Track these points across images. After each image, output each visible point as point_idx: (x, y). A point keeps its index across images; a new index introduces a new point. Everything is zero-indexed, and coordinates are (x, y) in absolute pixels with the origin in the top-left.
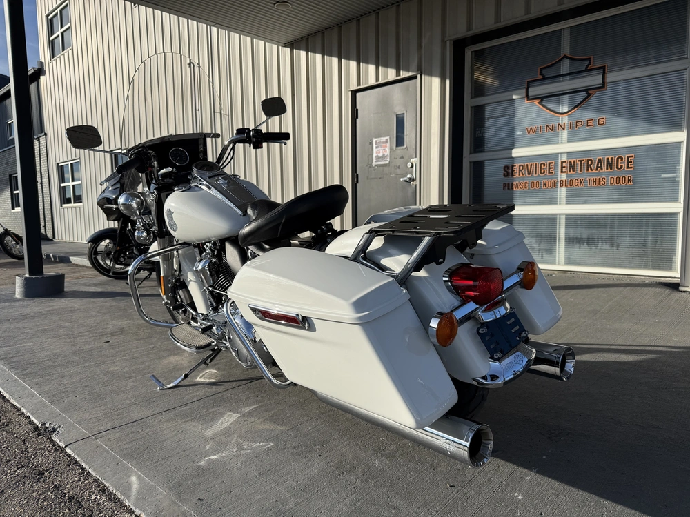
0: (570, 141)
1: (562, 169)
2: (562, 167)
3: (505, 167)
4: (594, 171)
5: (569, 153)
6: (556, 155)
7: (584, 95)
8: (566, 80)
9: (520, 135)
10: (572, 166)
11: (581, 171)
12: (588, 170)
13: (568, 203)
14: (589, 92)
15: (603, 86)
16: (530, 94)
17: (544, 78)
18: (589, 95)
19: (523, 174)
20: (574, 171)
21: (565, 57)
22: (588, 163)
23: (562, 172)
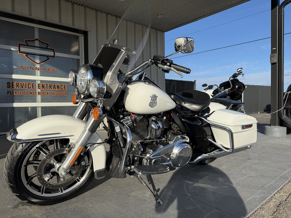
0: (41, 75)
1: (39, 87)
2: (39, 86)
3: (8, 83)
4: (53, 89)
5: (41, 81)
6: (35, 81)
7: (46, 58)
8: (38, 49)
9: (15, 68)
10: (43, 86)
11: (47, 89)
12: (50, 89)
13: (42, 102)
14: (49, 57)
15: (54, 57)
16: (21, 50)
17: (27, 45)
18: (49, 59)
19: (19, 87)
20: (44, 88)
21: (37, 39)
22: (50, 86)
23: (39, 88)
